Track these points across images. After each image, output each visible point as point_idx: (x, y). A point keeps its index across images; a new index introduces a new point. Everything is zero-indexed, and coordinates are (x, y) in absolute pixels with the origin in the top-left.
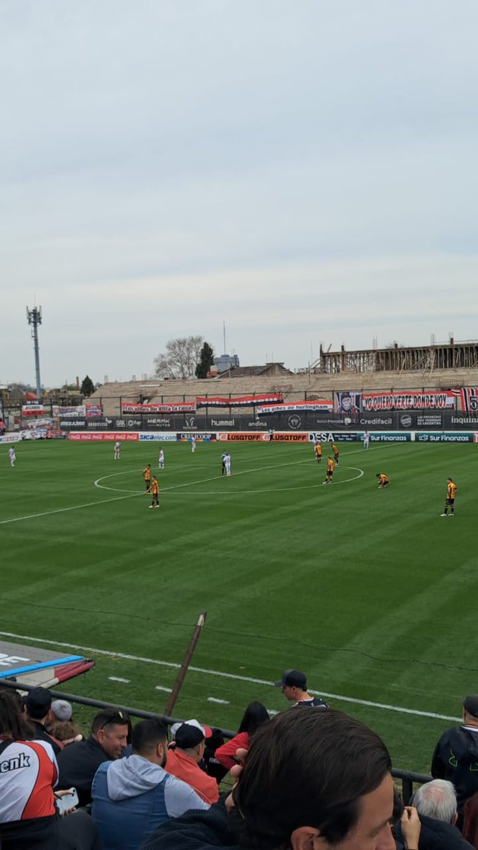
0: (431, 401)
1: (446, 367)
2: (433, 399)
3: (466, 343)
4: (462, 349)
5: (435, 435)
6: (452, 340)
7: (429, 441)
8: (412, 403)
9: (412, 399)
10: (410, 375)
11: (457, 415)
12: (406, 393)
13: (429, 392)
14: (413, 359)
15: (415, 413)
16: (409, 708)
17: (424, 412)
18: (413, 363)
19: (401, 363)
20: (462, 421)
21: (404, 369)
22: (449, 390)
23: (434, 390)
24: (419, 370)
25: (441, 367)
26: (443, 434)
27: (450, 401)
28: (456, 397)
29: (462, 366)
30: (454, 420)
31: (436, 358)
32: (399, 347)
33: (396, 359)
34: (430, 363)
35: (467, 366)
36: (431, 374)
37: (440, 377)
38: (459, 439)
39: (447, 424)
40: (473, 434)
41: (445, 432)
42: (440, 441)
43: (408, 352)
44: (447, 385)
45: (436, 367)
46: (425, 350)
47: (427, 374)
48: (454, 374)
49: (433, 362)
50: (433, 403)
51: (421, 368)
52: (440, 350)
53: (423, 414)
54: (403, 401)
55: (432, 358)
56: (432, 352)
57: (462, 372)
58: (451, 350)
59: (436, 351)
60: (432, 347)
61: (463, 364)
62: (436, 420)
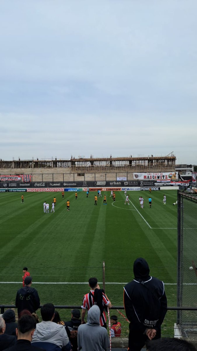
0: (13, 178)
1: (18, 168)
2: (14, 178)
3: (24, 160)
4: (23, 162)
5: (15, 190)
6: (19, 159)
7: (13, 191)
8: (7, 179)
9: (7, 178)
10: (6, 170)
11: (22, 183)
12: (5, 176)
13: (12, 176)
14: (7, 164)
15: (8, 183)
16: (5, 282)
17: (11, 182)
18: (7, 166)
19: (3, 166)
20: (23, 185)
21: (4, 168)
22: (19, 175)
23: (14, 175)
24: (9, 169)
25: (16, 168)
26: (17, 189)
27: (19, 179)
28: (21, 177)
29: (23, 168)
30: (21, 185)
31: (15, 165)
32: (2, 160)
33: (1, 165)
34: (13, 166)
35: (24, 168)
36: (13, 170)
37: (16, 171)
38: (22, 191)
39: (18, 186)
40: (26, 189)
41: (18, 189)
42: (16, 191)
43: (5, 162)
44: (18, 173)
45: (15, 168)
46: (11, 162)
47: (12, 170)
48: (20, 170)
49: (14, 166)
50: (14, 179)
51: (10, 168)
52: (16, 162)
53: (11, 183)
54: (4, 179)
55: (13, 165)
56: (13, 163)
57: (23, 169)
58: (19, 162)
59: (15, 162)
60: (13, 161)
61: (23, 167)
62: (15, 185)
